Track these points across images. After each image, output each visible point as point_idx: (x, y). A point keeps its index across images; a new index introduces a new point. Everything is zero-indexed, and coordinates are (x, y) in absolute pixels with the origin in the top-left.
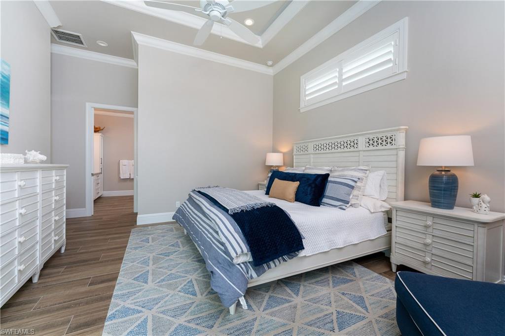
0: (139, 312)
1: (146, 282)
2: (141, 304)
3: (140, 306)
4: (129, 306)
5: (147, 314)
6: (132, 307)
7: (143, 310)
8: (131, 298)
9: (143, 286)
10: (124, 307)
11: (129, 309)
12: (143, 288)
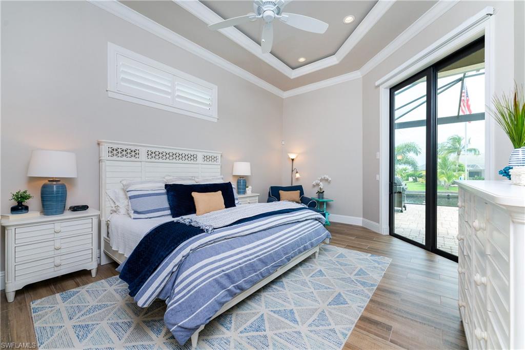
0: (357, 280)
1: (340, 294)
2: (353, 283)
3: (355, 283)
4: (361, 286)
5: (353, 277)
6: (359, 284)
7: (354, 280)
8: (358, 289)
9: (344, 293)
10: (364, 287)
11: (361, 284)
12: (345, 292)
